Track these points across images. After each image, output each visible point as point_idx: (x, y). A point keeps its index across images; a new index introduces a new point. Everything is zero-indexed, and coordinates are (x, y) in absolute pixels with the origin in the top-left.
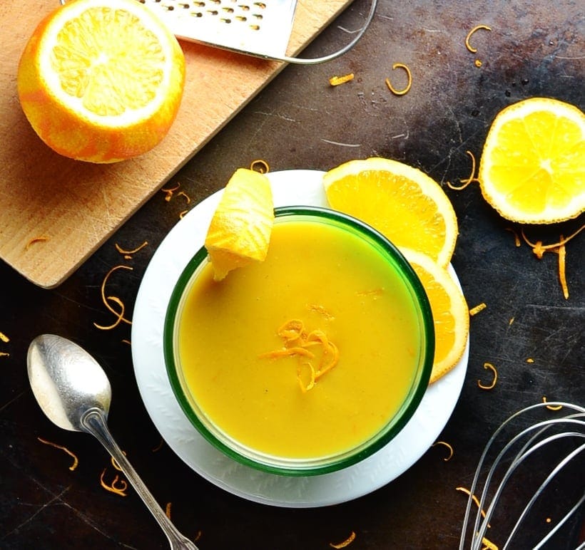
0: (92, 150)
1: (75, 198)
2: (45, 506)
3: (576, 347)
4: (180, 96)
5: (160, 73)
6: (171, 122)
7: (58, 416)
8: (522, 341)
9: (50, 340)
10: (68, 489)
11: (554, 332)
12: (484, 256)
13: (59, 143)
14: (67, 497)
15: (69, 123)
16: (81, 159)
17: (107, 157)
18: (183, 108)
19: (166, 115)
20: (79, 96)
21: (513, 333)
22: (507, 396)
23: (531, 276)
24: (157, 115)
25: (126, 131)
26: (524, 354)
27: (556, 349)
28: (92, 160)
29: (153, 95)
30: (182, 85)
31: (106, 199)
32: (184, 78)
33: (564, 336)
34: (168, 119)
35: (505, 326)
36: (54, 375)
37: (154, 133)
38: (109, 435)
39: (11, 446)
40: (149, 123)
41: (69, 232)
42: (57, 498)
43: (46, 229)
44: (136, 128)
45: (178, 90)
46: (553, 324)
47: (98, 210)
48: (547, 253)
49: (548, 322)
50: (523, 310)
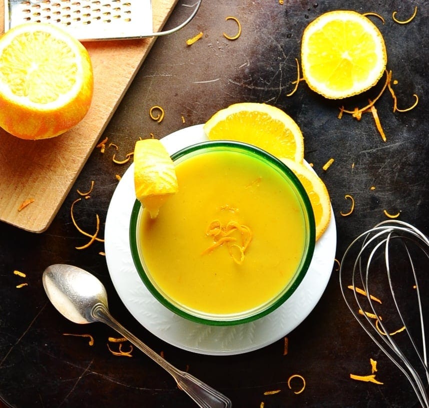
0: (44, 130)
1: (42, 167)
2: (80, 378)
3: (401, 170)
4: (92, 78)
5: (74, 65)
6: (91, 96)
7: (74, 316)
8: (364, 177)
9: (55, 269)
10: (92, 362)
11: (383, 165)
12: (323, 127)
13: (21, 131)
14: (93, 368)
15: (24, 115)
16: (39, 138)
17: (56, 131)
18: (96, 86)
19: (87, 93)
20: (26, 95)
21: (356, 174)
22: (365, 216)
23: (356, 132)
24: (80, 93)
25: (63, 109)
26: (367, 185)
27: (387, 176)
28: (46, 136)
29: (74, 81)
30: (91, 70)
31: (62, 162)
32: (91, 65)
33: (391, 165)
34: (89, 94)
35: (350, 170)
36: (64, 291)
37: (82, 106)
38: (113, 319)
39: (46, 345)
40: (77, 100)
41: (44, 190)
42: (87, 370)
43: (28, 194)
44: (69, 106)
45: (90, 73)
46: (381, 160)
47: (59, 170)
48: (364, 114)
49: (377, 159)
50: (359, 156)
